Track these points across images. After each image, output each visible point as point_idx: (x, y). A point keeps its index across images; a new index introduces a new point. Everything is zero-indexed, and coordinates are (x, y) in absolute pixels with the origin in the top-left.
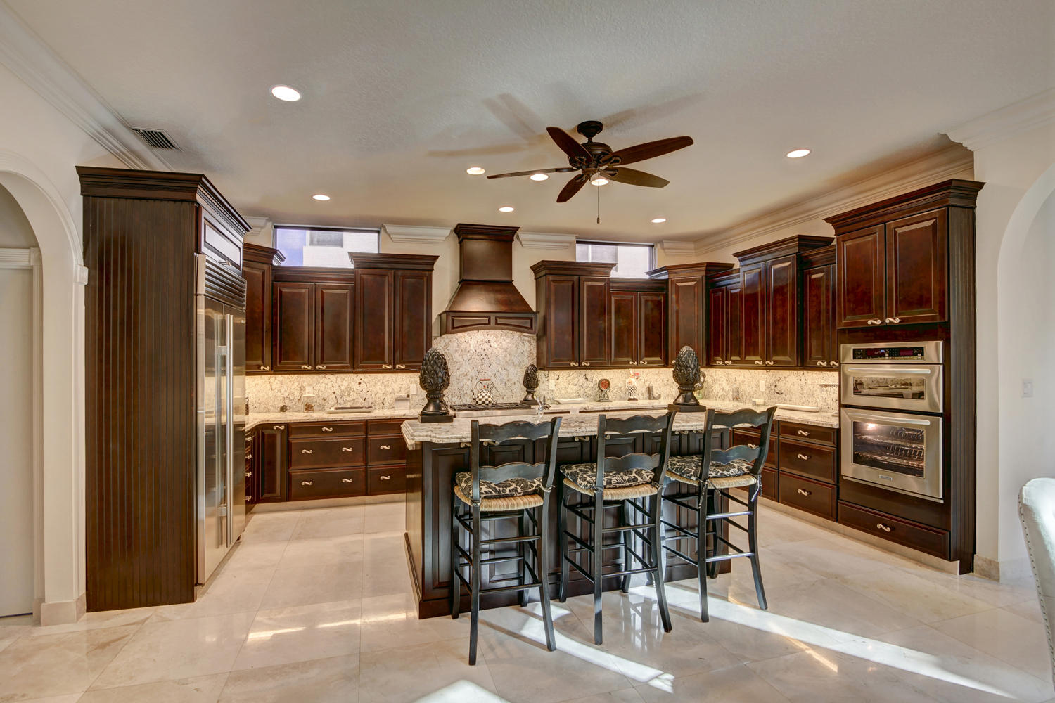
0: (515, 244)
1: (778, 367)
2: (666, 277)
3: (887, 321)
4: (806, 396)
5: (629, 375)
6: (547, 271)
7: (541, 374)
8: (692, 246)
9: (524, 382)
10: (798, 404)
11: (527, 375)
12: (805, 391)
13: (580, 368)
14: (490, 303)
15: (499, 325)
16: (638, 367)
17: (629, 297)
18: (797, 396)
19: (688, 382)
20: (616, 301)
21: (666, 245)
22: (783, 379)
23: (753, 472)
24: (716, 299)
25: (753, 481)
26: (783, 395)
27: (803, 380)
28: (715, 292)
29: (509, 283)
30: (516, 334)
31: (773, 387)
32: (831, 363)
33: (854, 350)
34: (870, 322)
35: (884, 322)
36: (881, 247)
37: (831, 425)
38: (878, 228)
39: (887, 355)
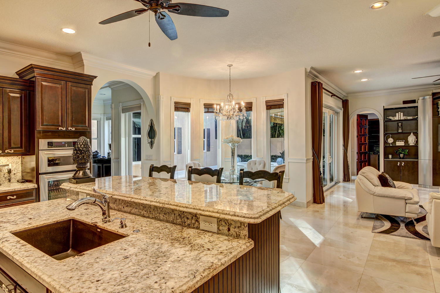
3: (69, 128)
32: (6, 151)
33: (48, 143)
34: (60, 128)
35: (67, 129)
36: (64, 92)
37: (34, 187)
38: (63, 82)
39: (66, 145)
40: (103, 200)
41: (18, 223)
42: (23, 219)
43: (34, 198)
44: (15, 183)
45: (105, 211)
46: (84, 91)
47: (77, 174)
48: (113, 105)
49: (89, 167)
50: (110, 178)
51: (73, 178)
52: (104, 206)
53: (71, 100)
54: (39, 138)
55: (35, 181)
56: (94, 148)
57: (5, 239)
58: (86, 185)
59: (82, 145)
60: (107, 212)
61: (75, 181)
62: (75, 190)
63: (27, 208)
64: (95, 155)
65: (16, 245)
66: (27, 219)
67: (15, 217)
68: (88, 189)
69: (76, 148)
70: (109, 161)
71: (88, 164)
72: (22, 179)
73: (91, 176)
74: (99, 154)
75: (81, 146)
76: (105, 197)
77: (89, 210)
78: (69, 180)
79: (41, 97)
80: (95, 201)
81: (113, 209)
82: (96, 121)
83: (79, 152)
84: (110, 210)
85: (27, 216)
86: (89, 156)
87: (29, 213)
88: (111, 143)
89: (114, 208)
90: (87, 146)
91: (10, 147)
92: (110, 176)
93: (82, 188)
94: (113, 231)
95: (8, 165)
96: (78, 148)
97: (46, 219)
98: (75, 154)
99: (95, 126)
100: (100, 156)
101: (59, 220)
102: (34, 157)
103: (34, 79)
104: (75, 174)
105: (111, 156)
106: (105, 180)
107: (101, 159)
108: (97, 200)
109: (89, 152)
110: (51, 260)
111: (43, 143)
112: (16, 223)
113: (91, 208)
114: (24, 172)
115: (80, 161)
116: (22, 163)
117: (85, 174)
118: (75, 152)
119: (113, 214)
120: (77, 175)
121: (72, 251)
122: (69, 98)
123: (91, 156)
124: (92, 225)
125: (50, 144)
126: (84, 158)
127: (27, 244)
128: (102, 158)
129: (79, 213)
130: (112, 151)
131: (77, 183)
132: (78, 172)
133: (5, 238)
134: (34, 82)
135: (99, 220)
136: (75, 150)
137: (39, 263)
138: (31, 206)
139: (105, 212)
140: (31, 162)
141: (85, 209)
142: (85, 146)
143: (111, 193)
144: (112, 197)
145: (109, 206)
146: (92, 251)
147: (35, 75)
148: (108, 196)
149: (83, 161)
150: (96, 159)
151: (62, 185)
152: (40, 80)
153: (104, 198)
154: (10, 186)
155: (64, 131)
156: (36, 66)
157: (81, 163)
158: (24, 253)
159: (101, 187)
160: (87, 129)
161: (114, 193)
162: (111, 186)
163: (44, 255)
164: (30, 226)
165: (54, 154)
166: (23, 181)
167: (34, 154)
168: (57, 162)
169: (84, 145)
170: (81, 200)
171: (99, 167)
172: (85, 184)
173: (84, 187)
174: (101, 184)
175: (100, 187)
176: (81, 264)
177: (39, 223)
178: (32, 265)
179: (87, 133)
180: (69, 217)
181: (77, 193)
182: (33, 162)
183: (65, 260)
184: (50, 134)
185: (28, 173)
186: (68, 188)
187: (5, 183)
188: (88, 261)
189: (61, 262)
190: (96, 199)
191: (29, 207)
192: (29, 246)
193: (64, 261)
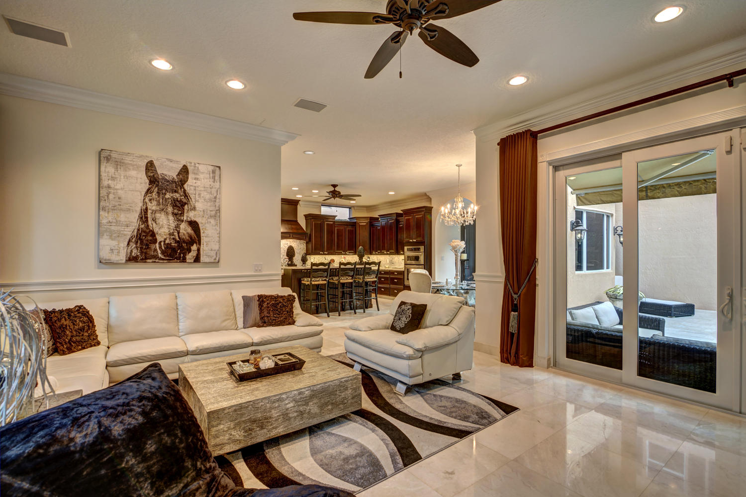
0: (298, 206)
1: (391, 254)
2: (355, 221)
3: (414, 240)
5: (342, 258)
6: (311, 218)
7: (308, 257)
8: (365, 209)
9: (302, 260)
11: (303, 257)
13: (324, 254)
14: (286, 228)
15: (293, 238)
16: (345, 254)
17: (342, 228)
19: (361, 257)
20: (337, 230)
21: (355, 208)
23: (376, 277)
24: (373, 230)
25: (375, 279)
28: (373, 228)
29: (296, 221)
30: (298, 241)
34: (410, 241)
46: (421, 217)
122: (415, 223)
160: (422, 240)
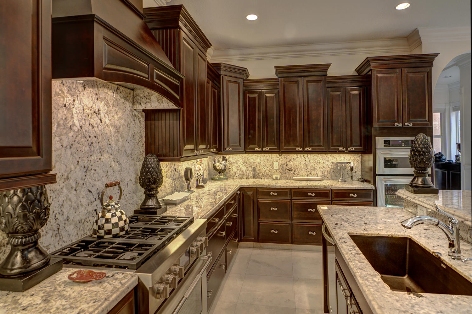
3: (406, 124)
4: (310, 170)
10: (304, 176)
12: (309, 167)
18: (303, 171)
22: (292, 160)
26: (293, 171)
27: (308, 160)
31: (285, 166)
32: (349, 149)
33: (385, 141)
34: (396, 124)
35: (404, 124)
36: (400, 82)
37: (372, 188)
38: (398, 70)
39: (403, 144)
40: (450, 225)
41: (356, 225)
42: (360, 223)
43: (372, 200)
44: (356, 181)
45: (453, 241)
46: (422, 75)
47: (415, 180)
48: (463, 89)
49: (430, 173)
50: (460, 193)
51: (410, 186)
52: (452, 234)
53: (408, 89)
54: (375, 136)
55: (372, 182)
56: (437, 148)
57: (344, 240)
58: (426, 197)
59: (420, 144)
60: (455, 243)
61: (413, 190)
62: (412, 200)
63: (363, 210)
64: (437, 157)
65: (351, 250)
66: (363, 223)
67: (353, 218)
68: (428, 202)
69: (413, 148)
70: (457, 166)
71: (429, 170)
72: (362, 179)
73: (434, 186)
74: (444, 157)
75: (419, 146)
76: (453, 221)
77: (431, 233)
78: (406, 187)
79: (377, 91)
80: (438, 223)
81: (465, 241)
82: (439, 114)
83: (417, 153)
84: (460, 240)
85: (363, 219)
86: (430, 159)
87: (366, 217)
88: (460, 142)
89: (466, 239)
90: (428, 147)
91: (351, 145)
92: (460, 189)
93: (421, 200)
94: (467, 277)
95: (350, 163)
96: (416, 147)
97: (380, 228)
98: (412, 156)
99: (437, 120)
100: (445, 159)
101: (394, 235)
102: (371, 156)
103: (370, 73)
104: (412, 181)
105: (461, 161)
106: (452, 194)
107: (446, 163)
108: (441, 222)
109: (430, 153)
110: (382, 284)
111: (379, 141)
112: (354, 225)
113: (433, 229)
114: (364, 171)
115: (418, 165)
116: (362, 162)
117: (424, 182)
118: (412, 153)
119: (465, 248)
120: (415, 182)
121: (408, 279)
122: (405, 89)
123: (433, 160)
124: (434, 254)
125: (387, 143)
126: (423, 161)
127: (361, 253)
128: (448, 162)
129: (417, 233)
130: (462, 154)
131: (415, 192)
132: (416, 179)
133: (343, 238)
134: (370, 76)
135: (443, 250)
136: (412, 150)
137: (371, 283)
138: (368, 210)
139: (453, 243)
140: (369, 161)
141: (424, 229)
142: (424, 146)
143: (462, 216)
144: (464, 222)
145: (458, 234)
146: (433, 297)
147: (371, 68)
148: (456, 220)
149: (422, 165)
150: (440, 163)
151: (398, 191)
152: (375, 73)
153: (452, 223)
154: (352, 184)
155: (400, 128)
156: (372, 59)
157: (420, 167)
158: (358, 263)
159: (447, 203)
160: (427, 124)
161: (466, 217)
162: (462, 205)
163: (376, 275)
164: (365, 232)
165: (391, 154)
166: (363, 180)
167: (371, 153)
168: (394, 163)
169: (423, 144)
170: (419, 218)
171: (443, 174)
172: (425, 195)
173: (424, 199)
174: (447, 200)
175: (445, 203)
176: (418, 310)
177: (374, 232)
178: (364, 282)
179: (427, 128)
180: (405, 234)
181: (416, 206)
182: (370, 161)
183: (398, 293)
184: (386, 131)
185: (367, 172)
186: (404, 197)
187: (348, 180)
188: (427, 310)
189: (393, 294)
190: (439, 221)
191: (366, 209)
192: (363, 256)
193: (398, 295)
